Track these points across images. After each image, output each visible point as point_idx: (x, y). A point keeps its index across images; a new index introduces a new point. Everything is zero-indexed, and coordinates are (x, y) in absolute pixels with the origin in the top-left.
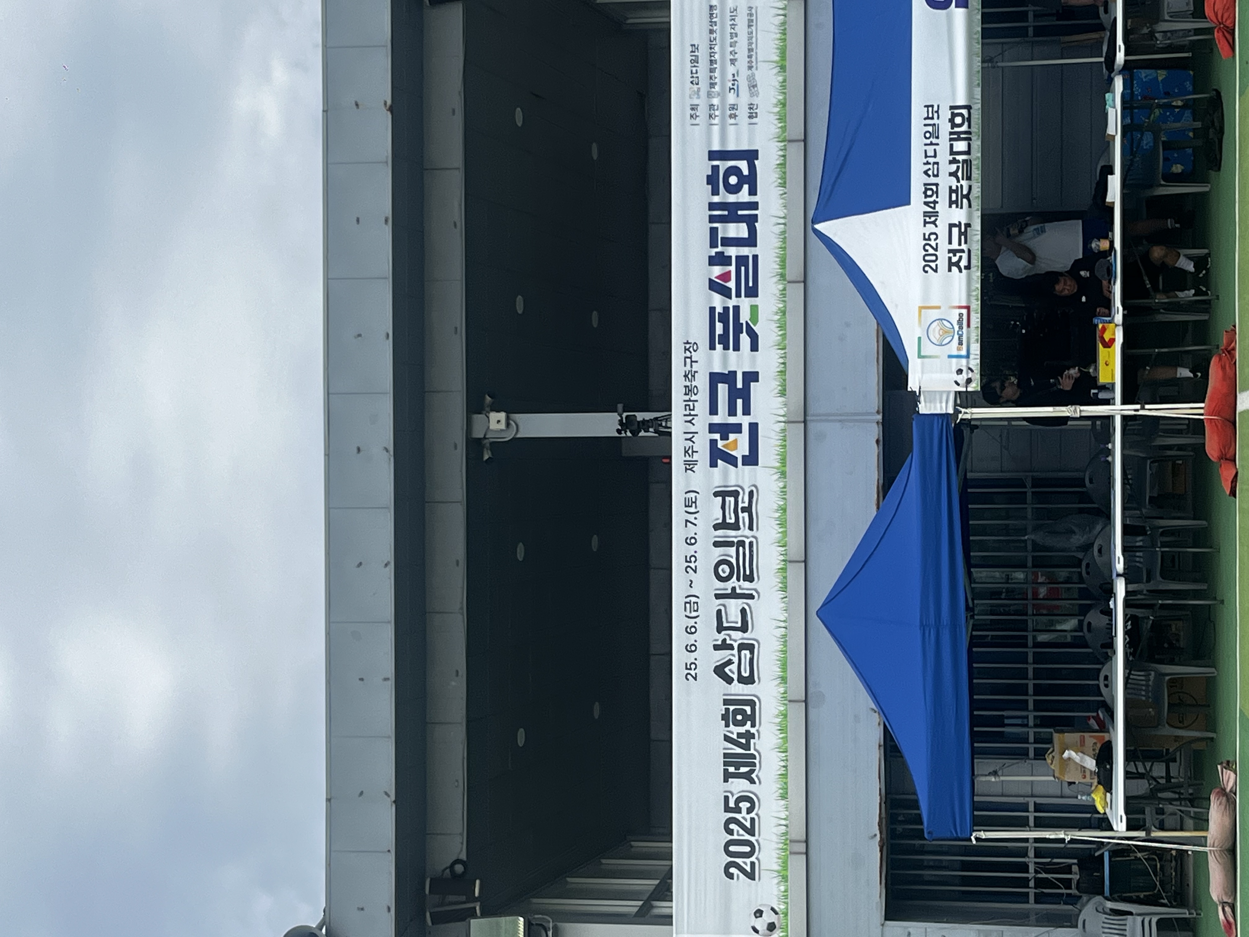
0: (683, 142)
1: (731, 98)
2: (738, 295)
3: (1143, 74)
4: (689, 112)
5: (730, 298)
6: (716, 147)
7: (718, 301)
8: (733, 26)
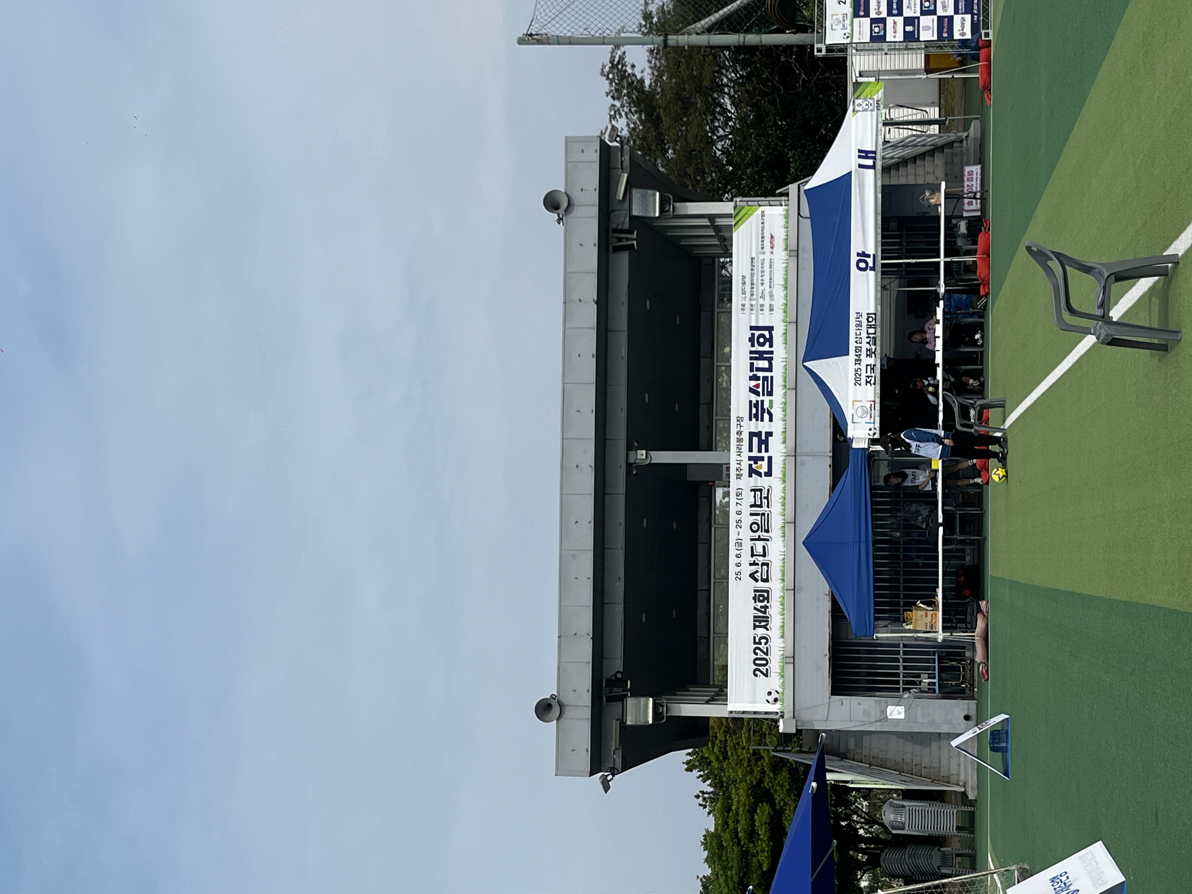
0: (738, 322)
1: (761, 301)
2: (763, 395)
3: (956, 296)
4: (740, 307)
5: (759, 396)
6: (754, 324)
7: (754, 398)
8: (762, 268)
